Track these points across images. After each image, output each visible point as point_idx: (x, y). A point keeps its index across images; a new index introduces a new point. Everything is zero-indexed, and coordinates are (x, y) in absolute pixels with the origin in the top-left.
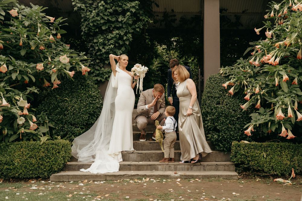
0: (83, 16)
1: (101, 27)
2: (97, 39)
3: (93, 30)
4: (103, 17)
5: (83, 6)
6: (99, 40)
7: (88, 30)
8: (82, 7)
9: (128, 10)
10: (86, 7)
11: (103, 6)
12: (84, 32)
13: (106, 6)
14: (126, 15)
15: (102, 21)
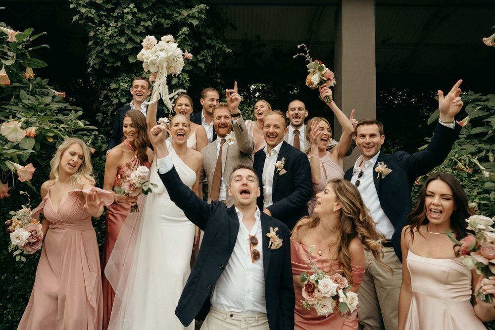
0: (92, 34)
1: (126, 57)
2: (117, 82)
3: (110, 63)
4: (131, 37)
5: (92, 13)
6: (121, 84)
7: (100, 63)
8: (90, 15)
9: (183, 23)
10: (100, 16)
11: (134, 14)
12: (93, 67)
13: (139, 15)
14: (180, 33)
15: (129, 46)
